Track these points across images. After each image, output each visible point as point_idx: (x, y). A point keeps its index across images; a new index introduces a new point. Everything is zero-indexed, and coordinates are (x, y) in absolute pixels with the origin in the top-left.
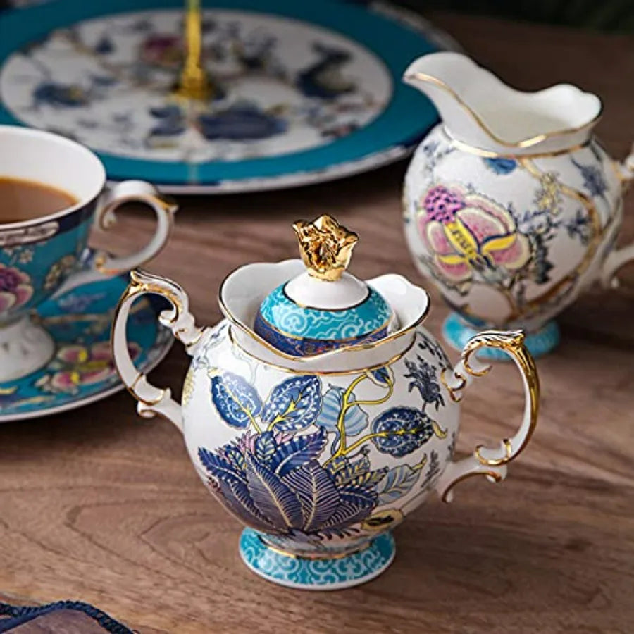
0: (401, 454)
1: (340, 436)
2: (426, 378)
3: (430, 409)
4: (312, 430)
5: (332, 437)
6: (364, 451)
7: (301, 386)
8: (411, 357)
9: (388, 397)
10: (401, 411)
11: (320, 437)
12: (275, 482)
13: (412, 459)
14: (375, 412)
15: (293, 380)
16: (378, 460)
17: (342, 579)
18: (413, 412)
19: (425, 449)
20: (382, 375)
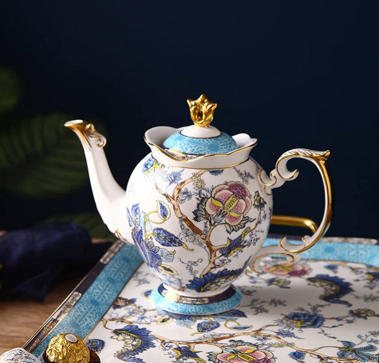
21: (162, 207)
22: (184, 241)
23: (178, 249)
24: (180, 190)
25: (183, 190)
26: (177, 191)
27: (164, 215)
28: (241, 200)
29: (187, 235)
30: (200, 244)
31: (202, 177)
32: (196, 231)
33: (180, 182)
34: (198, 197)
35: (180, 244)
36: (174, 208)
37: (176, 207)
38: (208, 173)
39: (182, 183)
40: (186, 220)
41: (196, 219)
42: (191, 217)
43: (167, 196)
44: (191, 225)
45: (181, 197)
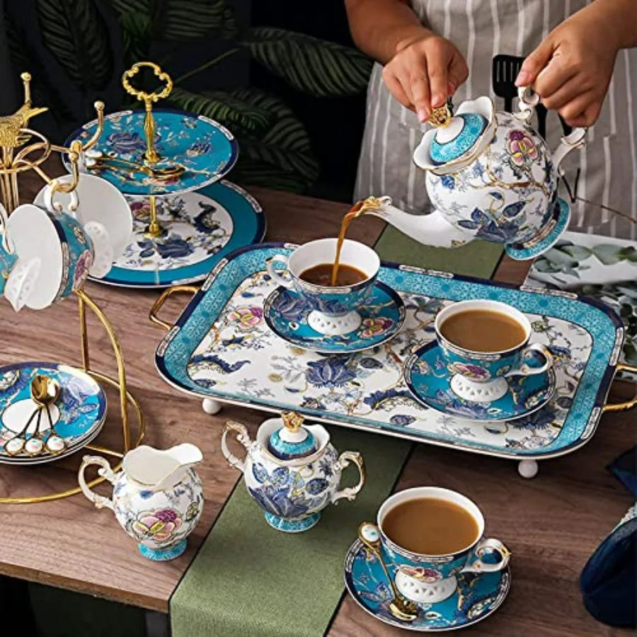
0: (316, 493)
1: (295, 489)
2: (327, 467)
3: (328, 478)
4: (285, 486)
5: (292, 489)
6: (303, 493)
7: (282, 471)
8: (322, 459)
9: (312, 474)
10: (317, 480)
11: (288, 489)
12: (273, 502)
13: (321, 495)
14: (307, 480)
15: (279, 468)
16: (308, 496)
17: (299, 529)
18: (321, 480)
19: (326, 491)
20: (310, 467)
21: (494, 194)
22: (525, 199)
23: (525, 208)
24: (491, 173)
25: (493, 171)
26: (491, 175)
27: (500, 197)
28: (525, 139)
29: (523, 193)
30: (534, 190)
31: (493, 151)
32: (525, 185)
33: (485, 168)
34: (505, 164)
35: (524, 203)
36: (501, 187)
37: (502, 184)
38: (492, 145)
39: (487, 167)
40: (516, 185)
41: (519, 178)
42: (515, 180)
43: (489, 185)
44: (520, 185)
45: (497, 175)
